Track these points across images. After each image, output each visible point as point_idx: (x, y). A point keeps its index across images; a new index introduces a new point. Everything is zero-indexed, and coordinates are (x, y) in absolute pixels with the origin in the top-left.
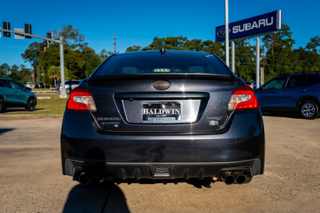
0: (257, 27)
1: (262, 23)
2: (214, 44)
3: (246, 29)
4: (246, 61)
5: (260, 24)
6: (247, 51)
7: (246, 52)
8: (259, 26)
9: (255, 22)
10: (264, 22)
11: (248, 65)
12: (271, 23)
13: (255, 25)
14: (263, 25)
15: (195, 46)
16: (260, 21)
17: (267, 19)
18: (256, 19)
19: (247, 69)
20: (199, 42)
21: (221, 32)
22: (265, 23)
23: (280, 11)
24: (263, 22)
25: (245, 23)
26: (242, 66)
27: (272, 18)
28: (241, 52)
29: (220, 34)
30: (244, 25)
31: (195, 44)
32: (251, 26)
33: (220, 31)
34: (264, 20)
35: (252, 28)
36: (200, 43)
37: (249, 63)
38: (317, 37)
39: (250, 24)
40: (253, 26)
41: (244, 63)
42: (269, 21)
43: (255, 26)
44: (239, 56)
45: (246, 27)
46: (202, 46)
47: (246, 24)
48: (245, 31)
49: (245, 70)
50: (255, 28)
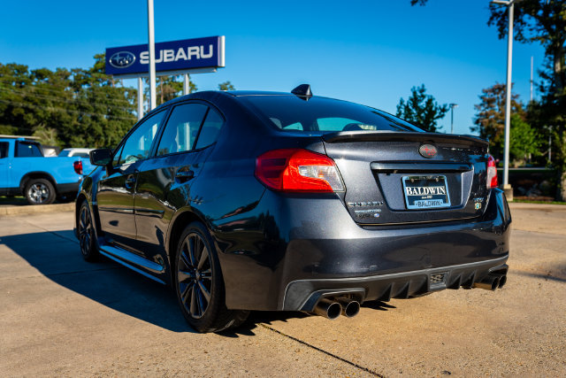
0: (186, 59)
1: (194, 53)
2: (55, 78)
3: (166, 60)
4: (118, 113)
5: (190, 54)
6: (119, 95)
7: (117, 98)
8: (190, 58)
9: (181, 50)
10: (198, 52)
11: (123, 121)
12: (210, 55)
13: (181, 54)
14: (195, 56)
15: (14, 77)
16: (190, 49)
17: (202, 47)
18: (186, 44)
19: (120, 127)
20: (22, 69)
21: (118, 59)
22: (200, 53)
23: (223, 38)
24: (195, 50)
25: (163, 49)
26: (112, 121)
27: (211, 47)
28: (109, 97)
29: (114, 62)
30: (161, 52)
31: (14, 73)
32: (175, 54)
33: (116, 56)
34: (197, 48)
35: (176, 59)
36: (26, 71)
37: (123, 118)
38: (229, 83)
39: (172, 51)
40: (178, 57)
41: (115, 117)
42: (206, 52)
43: (181, 57)
44: (106, 103)
45: (166, 56)
46: (31, 78)
47: (166, 51)
48: (163, 62)
49: (117, 129)
50: (183, 59)
